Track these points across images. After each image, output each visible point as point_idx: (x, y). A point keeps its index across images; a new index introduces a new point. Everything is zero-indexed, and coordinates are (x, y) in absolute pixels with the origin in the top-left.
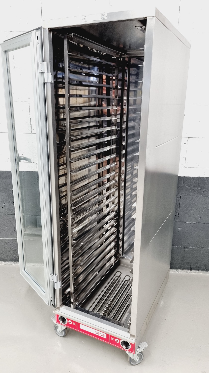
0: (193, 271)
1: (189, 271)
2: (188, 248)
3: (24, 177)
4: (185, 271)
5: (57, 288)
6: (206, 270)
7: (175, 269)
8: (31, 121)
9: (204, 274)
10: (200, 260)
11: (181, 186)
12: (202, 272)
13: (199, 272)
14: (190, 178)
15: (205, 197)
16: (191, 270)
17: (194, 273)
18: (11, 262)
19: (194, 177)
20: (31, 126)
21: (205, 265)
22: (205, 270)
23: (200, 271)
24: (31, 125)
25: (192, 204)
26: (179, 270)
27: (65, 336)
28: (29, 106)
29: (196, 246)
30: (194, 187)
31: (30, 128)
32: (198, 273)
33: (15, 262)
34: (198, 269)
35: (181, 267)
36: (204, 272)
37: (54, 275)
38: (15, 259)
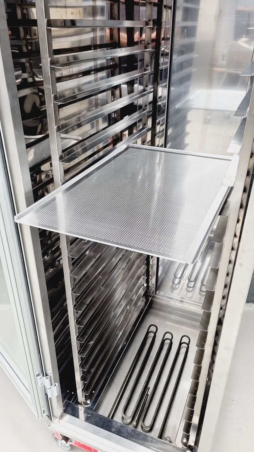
5: (52, 395)
37: (45, 378)
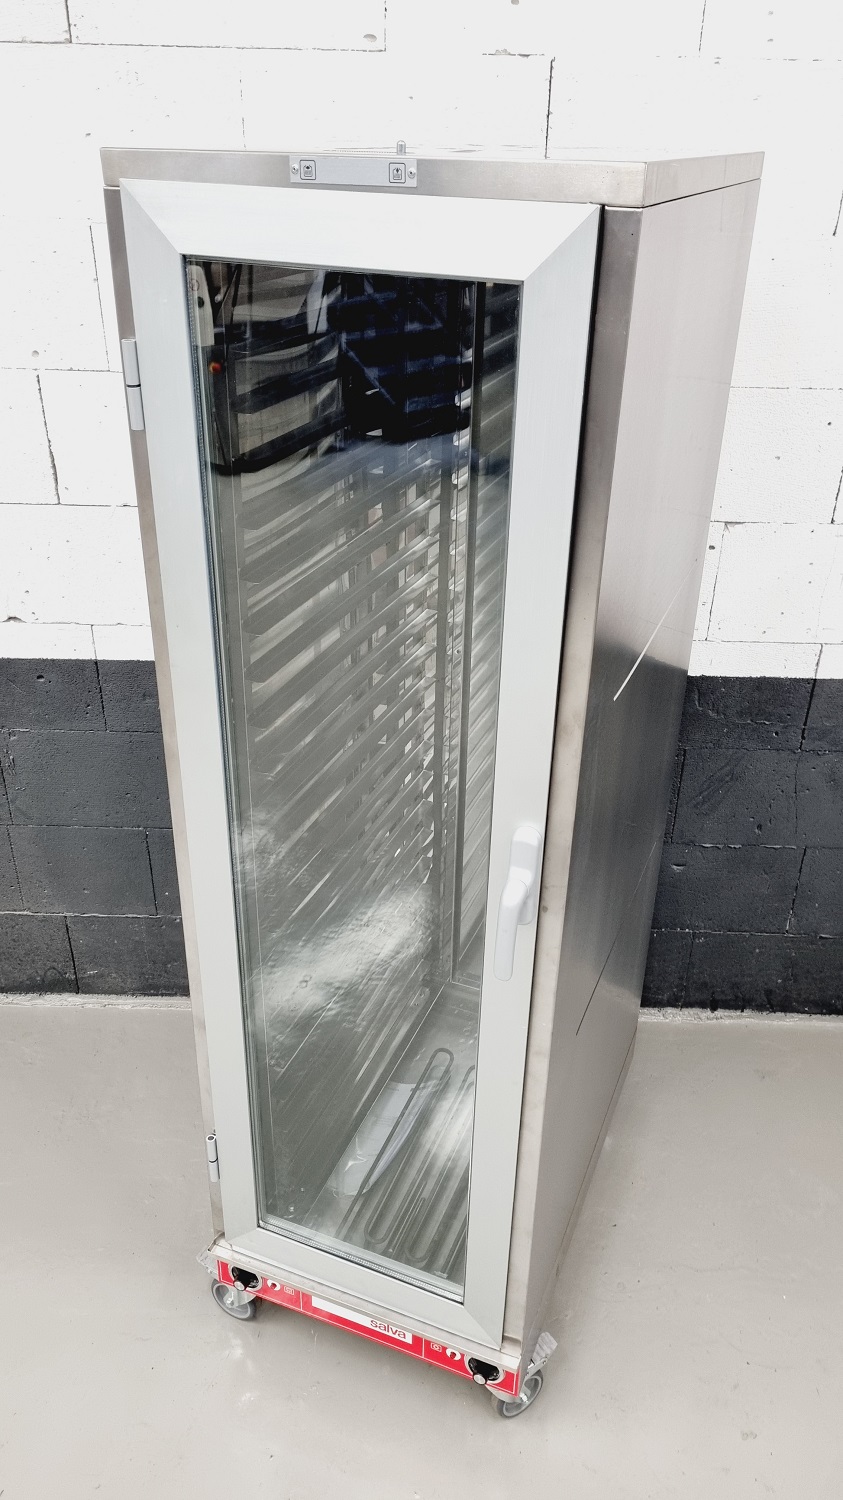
0: (720, 1013)
1: (708, 1012)
2: (706, 935)
3: (42, 680)
4: (692, 1013)
6: (772, 1008)
7: (654, 1006)
8: (51, 453)
9: (762, 1022)
10: (750, 975)
11: (691, 711)
12: (756, 1014)
13: (744, 1014)
14: (726, 680)
15: (783, 754)
16: (714, 1009)
17: (727, 1019)
18: (16, 996)
19: (744, 678)
20: (55, 474)
21: (769, 993)
22: (767, 1009)
23: (747, 1012)
24: (54, 466)
25: (728, 779)
26: (670, 1010)
27: (253, 1317)
28: (40, 389)
29: (735, 926)
30: (741, 714)
31: (53, 481)
32: (739, 1017)
33: (30, 996)
34: (739, 1003)
35: (677, 1000)
36: (764, 1013)
38: (28, 982)
